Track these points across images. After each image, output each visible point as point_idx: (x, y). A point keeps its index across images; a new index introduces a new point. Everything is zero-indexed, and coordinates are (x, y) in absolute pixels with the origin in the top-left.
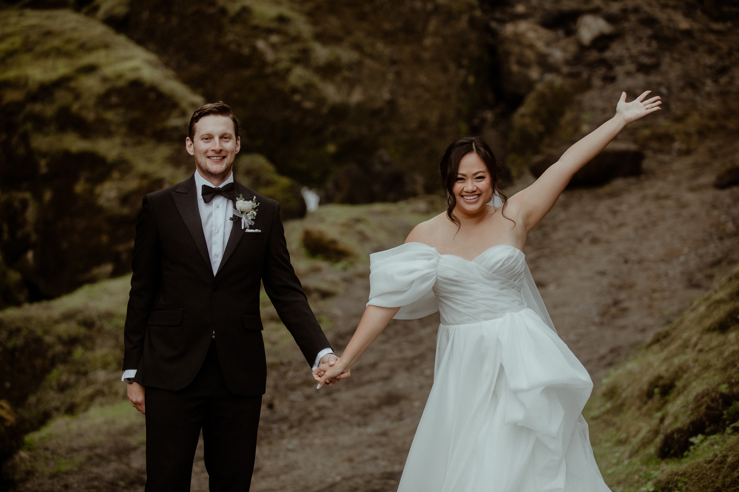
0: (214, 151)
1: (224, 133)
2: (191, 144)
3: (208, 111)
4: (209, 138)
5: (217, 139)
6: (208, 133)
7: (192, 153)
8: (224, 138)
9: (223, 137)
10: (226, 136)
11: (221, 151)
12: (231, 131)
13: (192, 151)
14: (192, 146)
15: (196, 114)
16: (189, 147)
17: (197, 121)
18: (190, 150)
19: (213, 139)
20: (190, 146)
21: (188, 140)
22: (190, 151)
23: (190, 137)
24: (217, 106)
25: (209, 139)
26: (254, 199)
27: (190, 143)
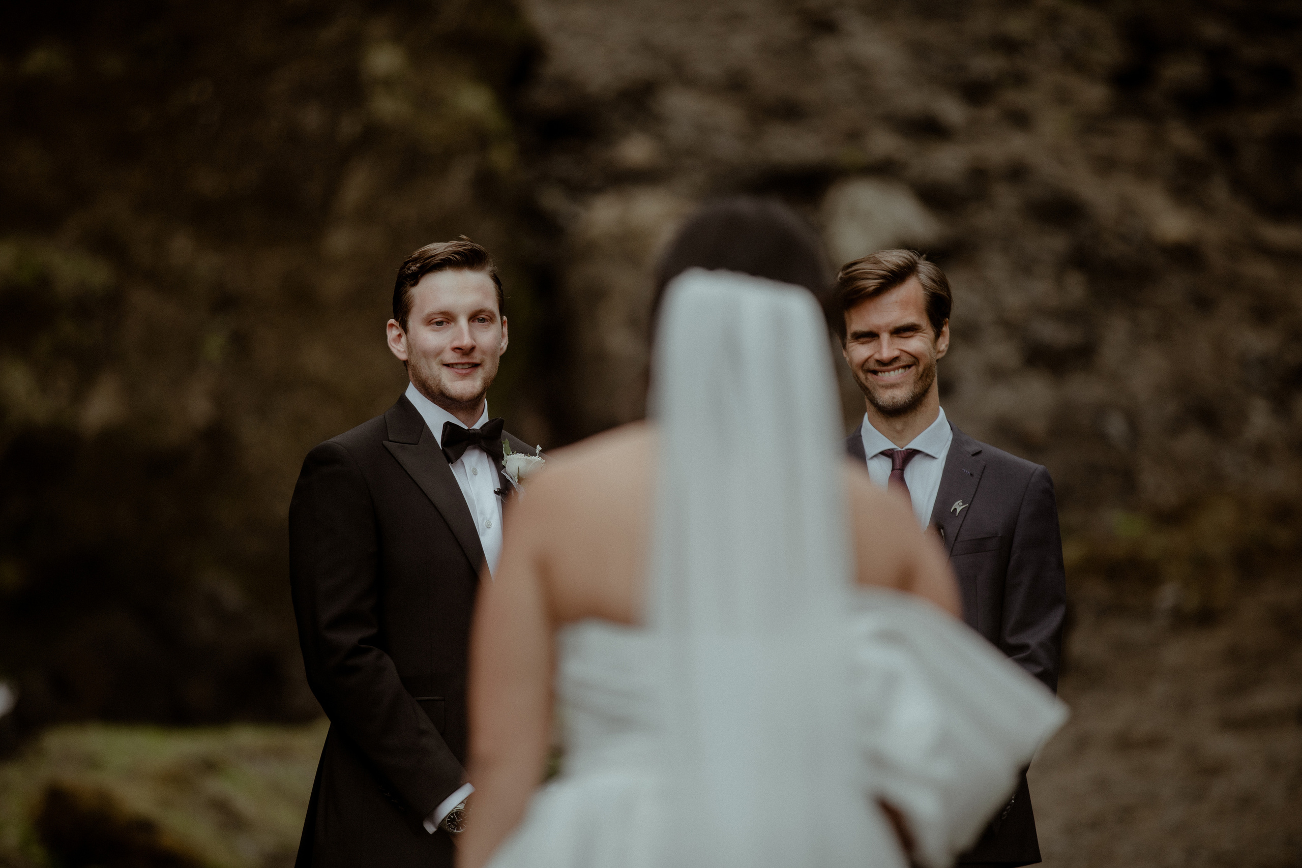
0: (458, 351)
1: (479, 308)
2: (400, 336)
3: (442, 260)
4: (445, 319)
5: (463, 322)
6: (443, 310)
7: (403, 356)
8: (478, 319)
9: (477, 317)
10: (483, 316)
11: (473, 348)
12: (491, 304)
13: (404, 352)
14: (403, 339)
15: (413, 268)
16: (394, 340)
17: (415, 283)
18: (399, 348)
19: (453, 324)
20: (398, 338)
21: (392, 325)
22: (399, 351)
23: (397, 320)
24: (460, 249)
25: (445, 323)
26: (537, 451)
27: (398, 333)
